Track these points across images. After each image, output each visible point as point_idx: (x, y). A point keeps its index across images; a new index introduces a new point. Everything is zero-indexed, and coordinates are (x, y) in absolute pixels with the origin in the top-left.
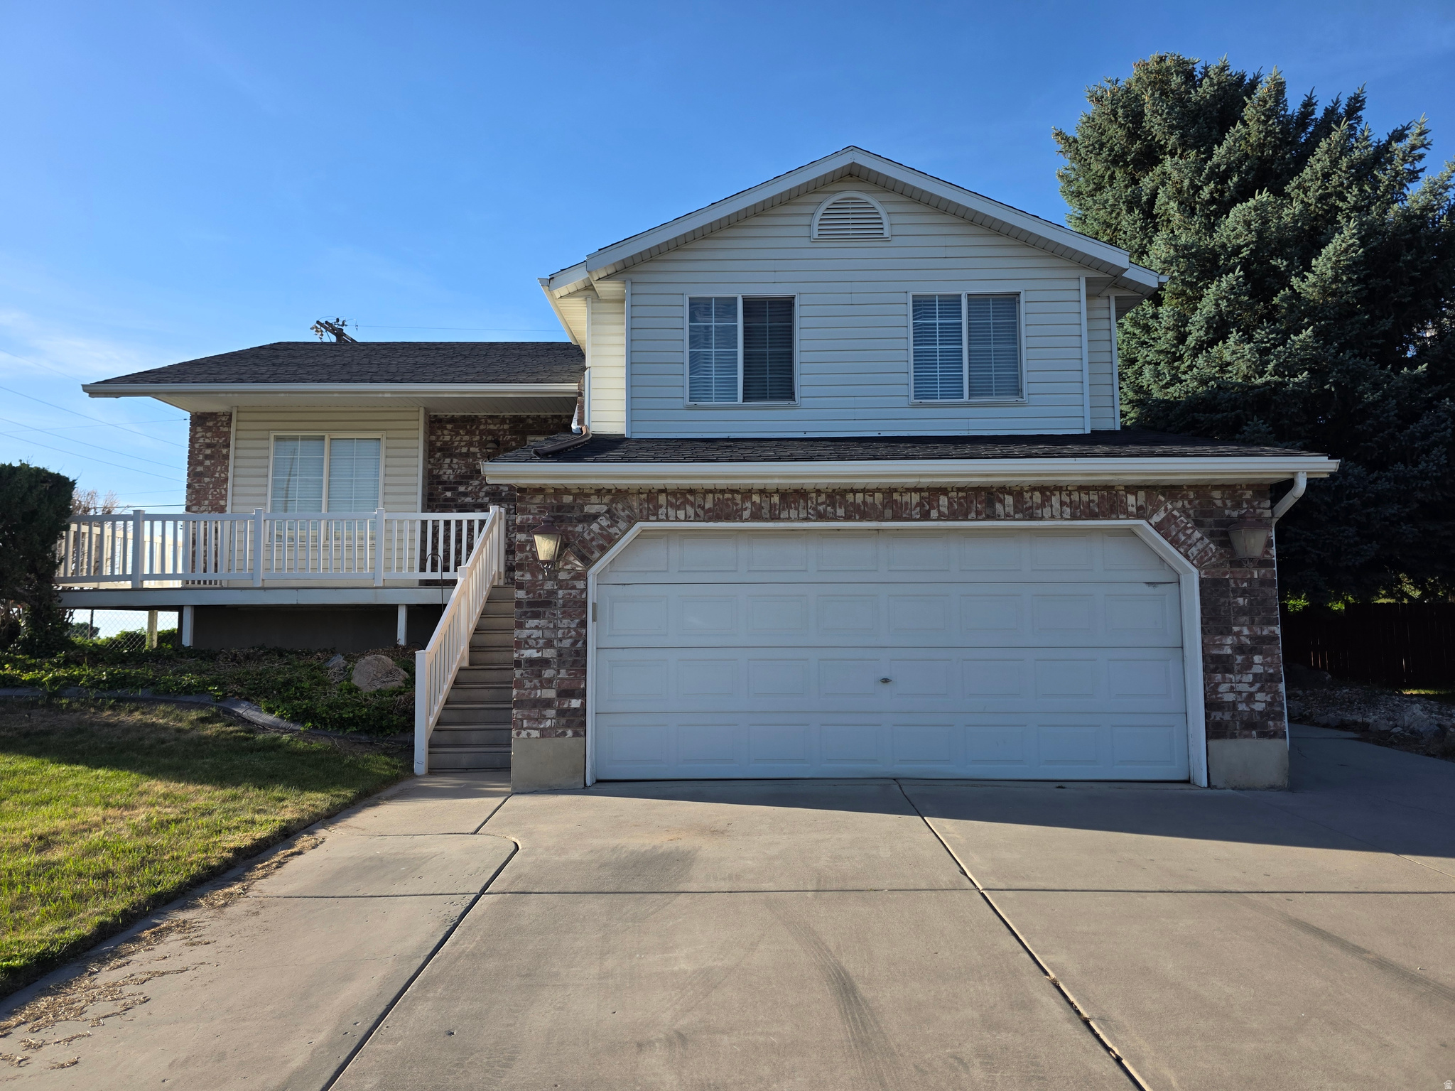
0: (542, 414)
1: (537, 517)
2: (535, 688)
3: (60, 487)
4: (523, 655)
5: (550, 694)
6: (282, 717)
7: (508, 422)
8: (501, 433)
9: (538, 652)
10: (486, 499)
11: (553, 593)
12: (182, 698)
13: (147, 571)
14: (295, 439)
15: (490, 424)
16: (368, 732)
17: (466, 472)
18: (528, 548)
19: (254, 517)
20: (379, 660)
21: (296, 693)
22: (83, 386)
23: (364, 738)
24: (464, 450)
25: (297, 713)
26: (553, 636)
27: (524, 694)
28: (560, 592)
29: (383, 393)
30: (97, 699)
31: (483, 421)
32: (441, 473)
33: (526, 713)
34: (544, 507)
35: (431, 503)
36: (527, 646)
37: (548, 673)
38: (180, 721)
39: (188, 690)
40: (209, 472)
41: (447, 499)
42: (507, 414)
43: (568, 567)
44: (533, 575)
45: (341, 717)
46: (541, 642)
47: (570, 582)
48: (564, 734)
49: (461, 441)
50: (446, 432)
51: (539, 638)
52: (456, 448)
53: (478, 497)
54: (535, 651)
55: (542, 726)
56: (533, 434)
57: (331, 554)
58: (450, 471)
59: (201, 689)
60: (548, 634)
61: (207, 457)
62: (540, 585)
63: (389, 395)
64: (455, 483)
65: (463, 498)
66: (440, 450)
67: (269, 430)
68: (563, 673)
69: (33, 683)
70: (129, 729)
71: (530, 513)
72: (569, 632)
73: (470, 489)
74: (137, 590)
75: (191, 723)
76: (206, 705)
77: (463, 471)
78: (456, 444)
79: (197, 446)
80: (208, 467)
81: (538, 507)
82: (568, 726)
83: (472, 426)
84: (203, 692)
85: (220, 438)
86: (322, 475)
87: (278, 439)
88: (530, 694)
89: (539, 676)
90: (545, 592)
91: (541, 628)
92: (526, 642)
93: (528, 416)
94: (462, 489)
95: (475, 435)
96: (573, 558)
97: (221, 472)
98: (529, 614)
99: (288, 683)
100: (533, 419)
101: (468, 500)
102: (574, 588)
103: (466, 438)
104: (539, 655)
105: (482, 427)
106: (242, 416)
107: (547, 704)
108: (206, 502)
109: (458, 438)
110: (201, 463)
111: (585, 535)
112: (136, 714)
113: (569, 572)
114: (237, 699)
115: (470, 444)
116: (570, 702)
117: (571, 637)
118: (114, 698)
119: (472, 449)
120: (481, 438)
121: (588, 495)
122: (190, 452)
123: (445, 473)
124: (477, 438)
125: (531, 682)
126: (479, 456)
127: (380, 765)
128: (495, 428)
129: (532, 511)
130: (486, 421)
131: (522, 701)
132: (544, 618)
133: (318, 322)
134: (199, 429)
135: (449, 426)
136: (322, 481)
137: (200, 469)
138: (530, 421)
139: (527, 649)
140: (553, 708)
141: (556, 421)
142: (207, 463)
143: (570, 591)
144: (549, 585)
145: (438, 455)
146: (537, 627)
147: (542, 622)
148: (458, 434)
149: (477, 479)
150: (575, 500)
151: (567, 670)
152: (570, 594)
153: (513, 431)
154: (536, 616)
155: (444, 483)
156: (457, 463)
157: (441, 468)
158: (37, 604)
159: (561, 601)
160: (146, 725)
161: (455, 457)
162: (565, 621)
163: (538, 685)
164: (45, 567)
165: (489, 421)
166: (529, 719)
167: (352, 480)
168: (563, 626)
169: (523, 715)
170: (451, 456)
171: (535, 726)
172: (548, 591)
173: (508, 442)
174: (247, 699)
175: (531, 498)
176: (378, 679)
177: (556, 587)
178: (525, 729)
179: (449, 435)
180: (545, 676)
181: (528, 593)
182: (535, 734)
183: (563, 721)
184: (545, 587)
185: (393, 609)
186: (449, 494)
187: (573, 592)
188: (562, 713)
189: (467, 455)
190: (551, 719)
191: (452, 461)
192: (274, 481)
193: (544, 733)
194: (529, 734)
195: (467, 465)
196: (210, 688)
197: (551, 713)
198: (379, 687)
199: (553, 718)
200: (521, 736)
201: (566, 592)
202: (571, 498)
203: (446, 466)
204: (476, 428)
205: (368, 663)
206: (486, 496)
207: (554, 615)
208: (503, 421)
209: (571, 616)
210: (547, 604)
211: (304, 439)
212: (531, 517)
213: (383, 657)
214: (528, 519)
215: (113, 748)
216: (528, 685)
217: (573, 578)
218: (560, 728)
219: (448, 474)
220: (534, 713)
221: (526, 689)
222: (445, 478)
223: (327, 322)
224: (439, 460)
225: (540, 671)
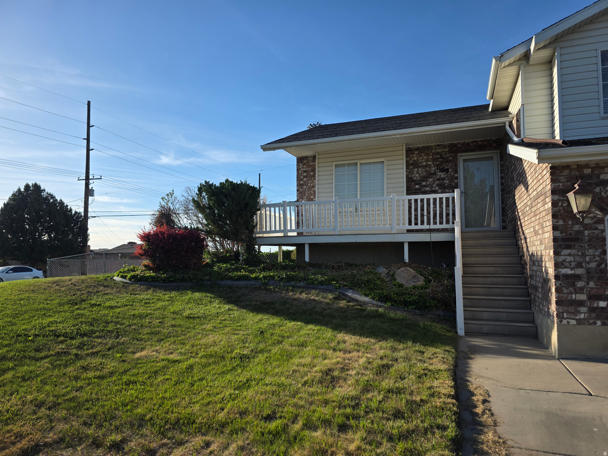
0: (467, 141)
1: (566, 184)
2: (571, 293)
3: (255, 192)
4: (560, 272)
5: (583, 297)
6: (373, 298)
7: (447, 147)
8: (444, 153)
9: (571, 270)
10: (437, 188)
11: (579, 232)
12: (320, 287)
13: (289, 228)
14: (344, 165)
15: (437, 149)
16: (419, 309)
17: (426, 175)
18: (560, 204)
19: (334, 202)
20: (408, 270)
21: (374, 287)
22: (261, 146)
23: (417, 312)
24: (424, 164)
25: (381, 297)
26: (582, 260)
27: (563, 297)
28: (586, 233)
29: (395, 135)
30: (284, 286)
31: (434, 148)
32: (413, 176)
33: (565, 308)
34: (570, 178)
35: (410, 191)
36: (563, 266)
37: (580, 284)
38: (325, 298)
39: (322, 283)
40: (306, 184)
41: (416, 189)
42: (447, 143)
43: (591, 215)
44: (564, 221)
45: (405, 300)
46: (573, 264)
47: (593, 225)
48: (595, 323)
49: (422, 159)
50: (414, 155)
51: (571, 261)
52: (420, 163)
53: (433, 187)
54: (569, 269)
55: (578, 317)
56: (461, 152)
57: (370, 218)
58: (417, 175)
59: (328, 282)
60: (578, 259)
61: (304, 177)
62: (570, 228)
63: (398, 136)
64: (420, 181)
65: (425, 188)
66: (412, 164)
67: (332, 162)
68: (592, 284)
69: (256, 278)
70: (305, 302)
71: (560, 182)
72: (594, 258)
73: (428, 183)
74: (286, 236)
75: (331, 300)
76: (333, 291)
77: (424, 174)
78: (420, 161)
79: (300, 172)
80: (305, 181)
81: (566, 178)
82: (598, 318)
83: (428, 151)
84: (329, 284)
85: (310, 168)
86: (357, 181)
87: (336, 166)
88: (567, 297)
89: (573, 285)
90: (574, 232)
91: (572, 255)
92: (563, 264)
93: (458, 143)
94: (424, 183)
95: (430, 155)
96: (594, 210)
97: (311, 183)
98: (563, 246)
99: (369, 281)
100: (461, 144)
101: (428, 189)
102: (596, 229)
103: (425, 157)
104: (573, 272)
105: (433, 151)
106: (321, 156)
107: (581, 303)
108: (305, 197)
109: (421, 158)
110: (302, 180)
111: (603, 194)
112: (304, 294)
113: (592, 218)
114: (346, 288)
115: (427, 160)
116: (598, 303)
117: (596, 261)
118: (291, 286)
119: (428, 163)
120: (433, 157)
121: (603, 168)
122: (297, 175)
123: (415, 176)
124: (431, 157)
125: (567, 289)
126: (432, 166)
127: (438, 328)
128: (441, 151)
129: (562, 181)
130: (436, 148)
131: (562, 301)
132: (574, 249)
133: (310, 125)
134: (301, 164)
135: (416, 152)
136: (357, 184)
137: (302, 182)
138: (460, 146)
139: (563, 268)
140: (585, 306)
141: (474, 144)
142: (305, 179)
143: (593, 231)
144: (577, 228)
145: (411, 167)
146: (569, 255)
147: (573, 251)
148: (421, 156)
149: (432, 178)
150: (592, 171)
151: (595, 283)
152: (594, 233)
153: (450, 151)
154: (569, 247)
155: (415, 181)
156: (421, 171)
157: (413, 174)
158: (249, 243)
159: (587, 238)
160: (310, 300)
161: (420, 167)
162: (590, 251)
163: (573, 291)
164: (251, 227)
165: (437, 148)
166: (568, 312)
167: (371, 183)
168: (589, 254)
169: (563, 310)
170: (418, 167)
171: (572, 317)
172: (576, 231)
173: (447, 158)
174: (350, 288)
175: (561, 172)
176: (410, 280)
177: (582, 229)
178: (565, 319)
179: (416, 156)
180: (578, 286)
181: (561, 233)
182: (573, 322)
183: (594, 315)
184: (574, 229)
185: (401, 244)
186: (417, 187)
187: (596, 232)
188: (592, 310)
189: (426, 166)
190: (584, 313)
191: (418, 170)
192: (335, 185)
193: (580, 322)
194: (568, 322)
195: (426, 171)
196: (333, 282)
197: (584, 309)
198: (413, 284)
199: (586, 313)
200: (563, 323)
201: (590, 231)
202: (590, 170)
203: (415, 172)
204: (430, 152)
205: (402, 271)
206: (437, 186)
207: (582, 247)
208: (445, 146)
209: (595, 247)
210: (576, 240)
211: (349, 165)
212: (561, 184)
213: (409, 268)
214: (559, 186)
215: (305, 312)
216: (565, 291)
217: (595, 223)
218: (591, 319)
219: (416, 176)
220: (571, 309)
221: (564, 294)
222: (415, 178)
223: (314, 124)
224: (412, 170)
225: (574, 283)
